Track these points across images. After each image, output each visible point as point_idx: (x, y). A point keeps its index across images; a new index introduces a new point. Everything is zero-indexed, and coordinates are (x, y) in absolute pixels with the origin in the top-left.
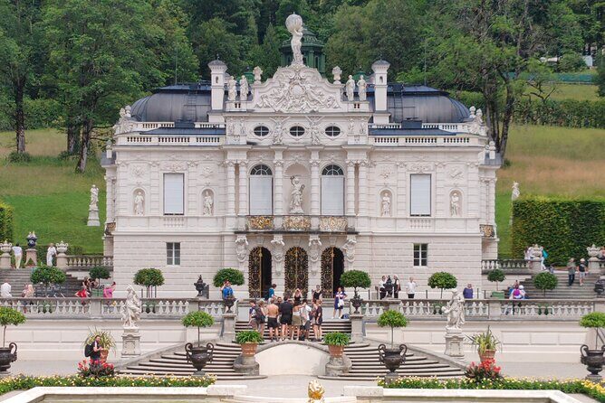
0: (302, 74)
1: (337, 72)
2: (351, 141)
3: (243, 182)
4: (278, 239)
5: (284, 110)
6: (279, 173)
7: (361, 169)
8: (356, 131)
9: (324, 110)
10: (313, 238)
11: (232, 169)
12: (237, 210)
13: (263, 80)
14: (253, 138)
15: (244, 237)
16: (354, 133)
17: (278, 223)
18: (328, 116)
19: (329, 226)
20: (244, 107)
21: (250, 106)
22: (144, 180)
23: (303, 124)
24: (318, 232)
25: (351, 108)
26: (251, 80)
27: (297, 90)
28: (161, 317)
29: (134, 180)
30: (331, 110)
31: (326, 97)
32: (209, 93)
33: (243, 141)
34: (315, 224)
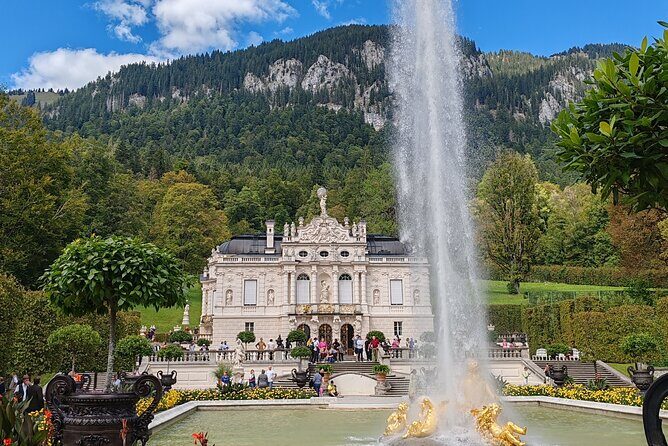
0: (327, 221)
1: (346, 220)
2: (356, 259)
3: (293, 284)
4: (315, 318)
5: (317, 242)
6: (313, 278)
7: (362, 275)
8: (359, 253)
9: (341, 241)
10: (336, 317)
11: (286, 276)
12: (289, 301)
13: (304, 225)
14: (299, 258)
15: (294, 317)
16: (357, 254)
17: (314, 309)
18: (343, 245)
19: (345, 310)
20: (293, 240)
21: (297, 239)
22: (233, 284)
23: (328, 249)
24: (339, 314)
25: (355, 240)
26: (297, 225)
27: (324, 230)
28: (254, 363)
29: (227, 284)
30: (344, 241)
31: (341, 233)
32: (266, 239)
33: (293, 259)
34: (337, 309)
